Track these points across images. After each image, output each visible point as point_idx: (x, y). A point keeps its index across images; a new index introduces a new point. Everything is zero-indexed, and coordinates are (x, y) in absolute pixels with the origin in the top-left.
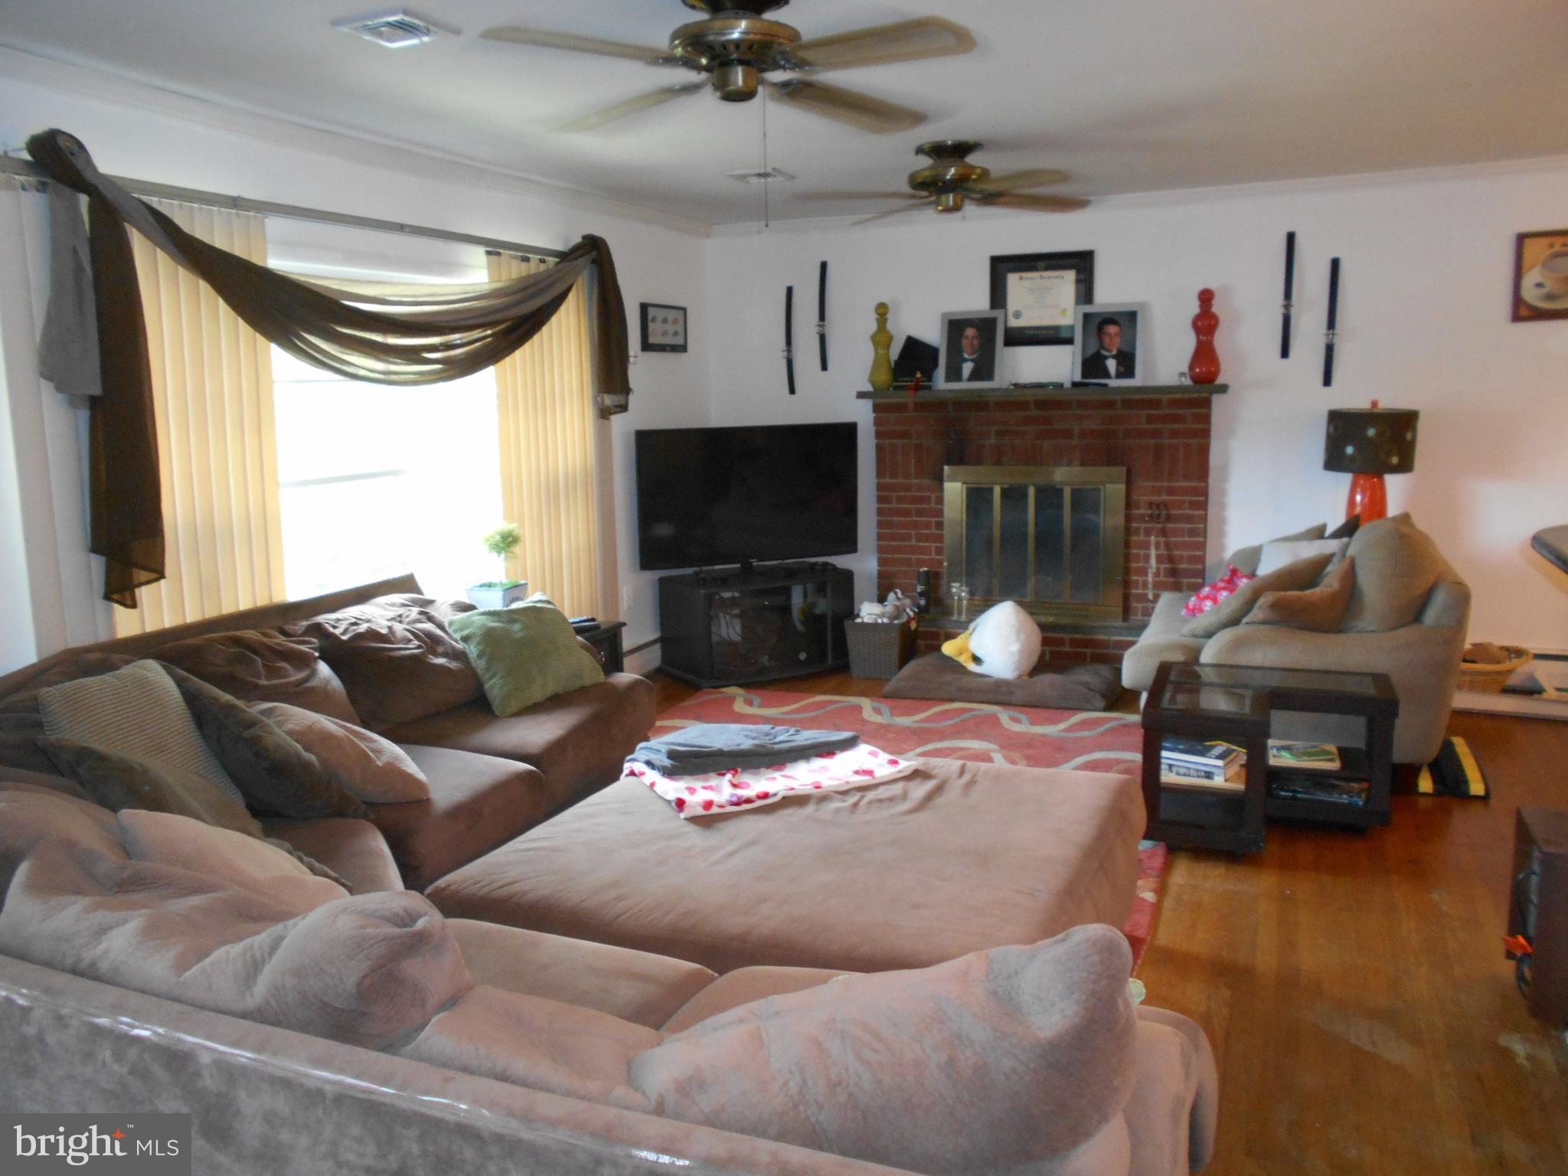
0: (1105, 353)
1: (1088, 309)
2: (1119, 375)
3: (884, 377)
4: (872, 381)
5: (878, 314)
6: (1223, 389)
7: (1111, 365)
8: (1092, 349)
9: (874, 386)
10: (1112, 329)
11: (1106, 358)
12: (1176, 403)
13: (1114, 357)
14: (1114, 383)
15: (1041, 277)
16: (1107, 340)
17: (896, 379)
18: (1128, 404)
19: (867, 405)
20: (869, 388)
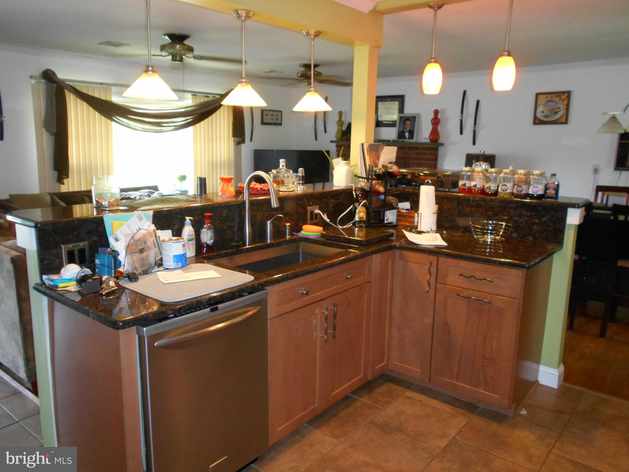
0: (405, 130)
1: (402, 115)
2: (409, 138)
3: (339, 136)
4: (336, 137)
5: (339, 115)
6: (442, 145)
7: (407, 134)
8: (401, 129)
9: (337, 139)
10: (408, 122)
11: (405, 132)
12: (423, 148)
13: (408, 132)
14: (407, 140)
15: (389, 104)
16: (406, 126)
17: (342, 137)
18: (410, 148)
19: (334, 145)
20: (335, 139)
